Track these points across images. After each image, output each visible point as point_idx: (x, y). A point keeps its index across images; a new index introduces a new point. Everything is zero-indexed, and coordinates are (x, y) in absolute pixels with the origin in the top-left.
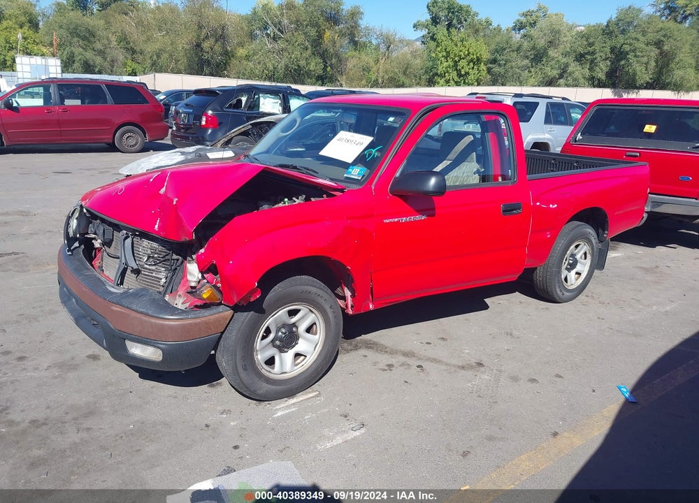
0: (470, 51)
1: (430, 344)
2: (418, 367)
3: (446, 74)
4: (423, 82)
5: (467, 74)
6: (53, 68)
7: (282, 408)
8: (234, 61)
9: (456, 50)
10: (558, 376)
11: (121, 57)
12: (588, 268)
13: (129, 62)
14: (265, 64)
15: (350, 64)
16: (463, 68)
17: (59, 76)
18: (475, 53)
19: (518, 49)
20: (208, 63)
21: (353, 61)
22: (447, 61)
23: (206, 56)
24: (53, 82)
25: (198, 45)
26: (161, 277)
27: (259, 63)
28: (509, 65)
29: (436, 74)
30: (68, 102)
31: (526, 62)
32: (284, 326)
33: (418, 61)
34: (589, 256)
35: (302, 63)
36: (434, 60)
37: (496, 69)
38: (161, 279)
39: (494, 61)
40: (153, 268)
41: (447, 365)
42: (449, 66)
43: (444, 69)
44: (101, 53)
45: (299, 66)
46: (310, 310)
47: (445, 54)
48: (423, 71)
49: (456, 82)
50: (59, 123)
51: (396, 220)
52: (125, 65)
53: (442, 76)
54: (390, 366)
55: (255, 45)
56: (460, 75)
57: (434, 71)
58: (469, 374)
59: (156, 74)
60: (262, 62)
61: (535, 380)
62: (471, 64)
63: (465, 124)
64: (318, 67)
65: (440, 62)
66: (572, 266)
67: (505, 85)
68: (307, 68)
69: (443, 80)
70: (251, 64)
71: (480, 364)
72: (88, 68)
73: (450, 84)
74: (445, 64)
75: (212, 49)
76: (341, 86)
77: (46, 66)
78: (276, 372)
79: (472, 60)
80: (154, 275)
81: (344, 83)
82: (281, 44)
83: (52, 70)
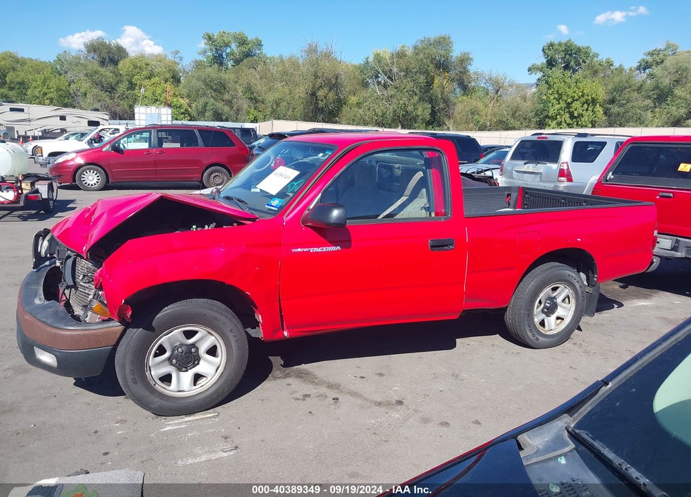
0: (585, 92)
1: (364, 378)
2: (333, 399)
3: (558, 117)
4: (533, 125)
5: (581, 116)
6: (165, 116)
7: (173, 424)
8: (345, 109)
9: (570, 92)
10: (477, 422)
11: (245, 106)
12: (573, 313)
13: (252, 110)
14: (374, 110)
15: (459, 108)
16: (576, 110)
17: (170, 123)
18: (590, 94)
19: (639, 89)
20: (322, 110)
21: (462, 104)
22: (559, 103)
23: (321, 104)
24: (154, 128)
25: (314, 94)
26: (90, 293)
27: (369, 109)
28: (630, 105)
29: (547, 117)
30: (166, 145)
31: (648, 102)
32: (182, 345)
33: (529, 104)
34: (573, 301)
35: (410, 108)
36: (545, 102)
37: (615, 109)
38: (90, 295)
39: (612, 101)
40: (87, 285)
41: (365, 399)
42: (561, 109)
43: (555, 111)
44: (229, 103)
45: (407, 112)
46: (209, 332)
47: (556, 96)
48: (533, 113)
49: (568, 125)
50: (156, 163)
51: (306, 250)
52: (248, 113)
53: (553, 118)
54: (307, 396)
55: (364, 93)
56: (572, 116)
57: (546, 113)
58: (382, 410)
59: (274, 121)
60: (372, 109)
61: (447, 423)
62: (586, 106)
63: (525, 164)
64: (426, 111)
65: (551, 105)
66: (550, 310)
67: (624, 127)
68: (414, 113)
69: (555, 122)
70: (361, 111)
71: (400, 403)
72: (218, 117)
73: (562, 126)
74: (557, 107)
75: (325, 97)
76: (448, 129)
77: (159, 115)
78: (171, 389)
79: (586, 102)
80: (87, 291)
81: (451, 127)
82: (391, 92)
83: (164, 118)
